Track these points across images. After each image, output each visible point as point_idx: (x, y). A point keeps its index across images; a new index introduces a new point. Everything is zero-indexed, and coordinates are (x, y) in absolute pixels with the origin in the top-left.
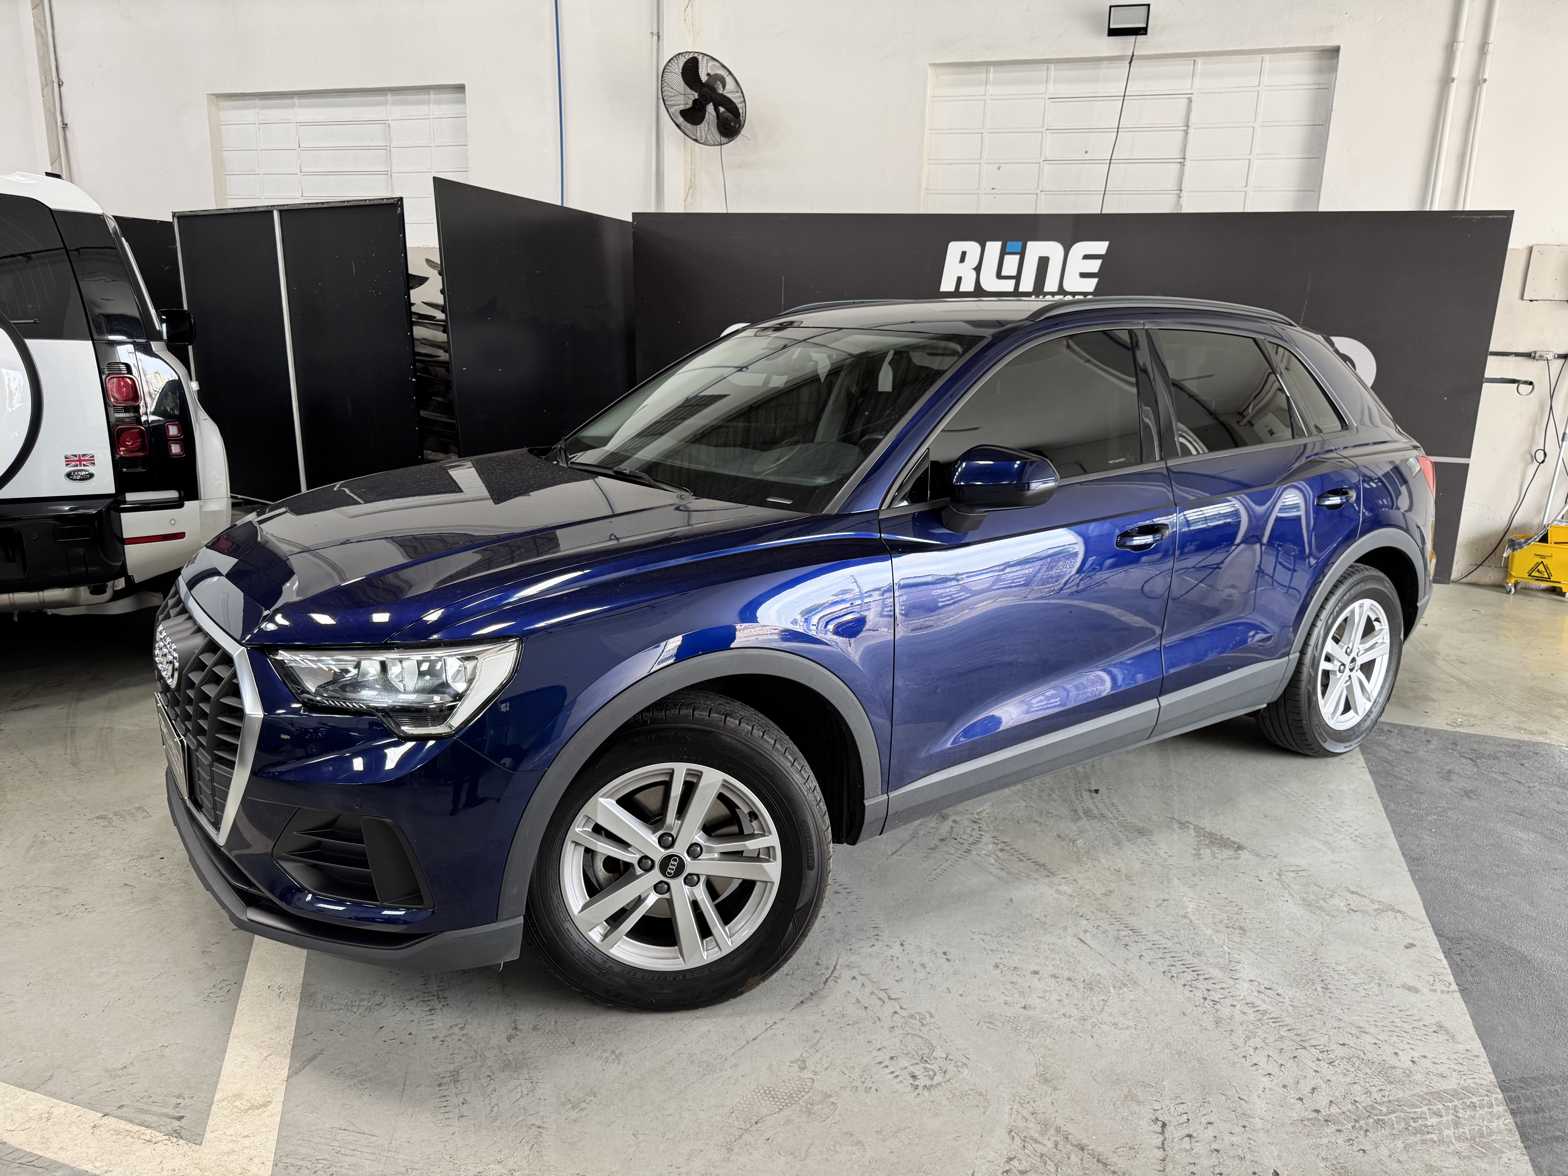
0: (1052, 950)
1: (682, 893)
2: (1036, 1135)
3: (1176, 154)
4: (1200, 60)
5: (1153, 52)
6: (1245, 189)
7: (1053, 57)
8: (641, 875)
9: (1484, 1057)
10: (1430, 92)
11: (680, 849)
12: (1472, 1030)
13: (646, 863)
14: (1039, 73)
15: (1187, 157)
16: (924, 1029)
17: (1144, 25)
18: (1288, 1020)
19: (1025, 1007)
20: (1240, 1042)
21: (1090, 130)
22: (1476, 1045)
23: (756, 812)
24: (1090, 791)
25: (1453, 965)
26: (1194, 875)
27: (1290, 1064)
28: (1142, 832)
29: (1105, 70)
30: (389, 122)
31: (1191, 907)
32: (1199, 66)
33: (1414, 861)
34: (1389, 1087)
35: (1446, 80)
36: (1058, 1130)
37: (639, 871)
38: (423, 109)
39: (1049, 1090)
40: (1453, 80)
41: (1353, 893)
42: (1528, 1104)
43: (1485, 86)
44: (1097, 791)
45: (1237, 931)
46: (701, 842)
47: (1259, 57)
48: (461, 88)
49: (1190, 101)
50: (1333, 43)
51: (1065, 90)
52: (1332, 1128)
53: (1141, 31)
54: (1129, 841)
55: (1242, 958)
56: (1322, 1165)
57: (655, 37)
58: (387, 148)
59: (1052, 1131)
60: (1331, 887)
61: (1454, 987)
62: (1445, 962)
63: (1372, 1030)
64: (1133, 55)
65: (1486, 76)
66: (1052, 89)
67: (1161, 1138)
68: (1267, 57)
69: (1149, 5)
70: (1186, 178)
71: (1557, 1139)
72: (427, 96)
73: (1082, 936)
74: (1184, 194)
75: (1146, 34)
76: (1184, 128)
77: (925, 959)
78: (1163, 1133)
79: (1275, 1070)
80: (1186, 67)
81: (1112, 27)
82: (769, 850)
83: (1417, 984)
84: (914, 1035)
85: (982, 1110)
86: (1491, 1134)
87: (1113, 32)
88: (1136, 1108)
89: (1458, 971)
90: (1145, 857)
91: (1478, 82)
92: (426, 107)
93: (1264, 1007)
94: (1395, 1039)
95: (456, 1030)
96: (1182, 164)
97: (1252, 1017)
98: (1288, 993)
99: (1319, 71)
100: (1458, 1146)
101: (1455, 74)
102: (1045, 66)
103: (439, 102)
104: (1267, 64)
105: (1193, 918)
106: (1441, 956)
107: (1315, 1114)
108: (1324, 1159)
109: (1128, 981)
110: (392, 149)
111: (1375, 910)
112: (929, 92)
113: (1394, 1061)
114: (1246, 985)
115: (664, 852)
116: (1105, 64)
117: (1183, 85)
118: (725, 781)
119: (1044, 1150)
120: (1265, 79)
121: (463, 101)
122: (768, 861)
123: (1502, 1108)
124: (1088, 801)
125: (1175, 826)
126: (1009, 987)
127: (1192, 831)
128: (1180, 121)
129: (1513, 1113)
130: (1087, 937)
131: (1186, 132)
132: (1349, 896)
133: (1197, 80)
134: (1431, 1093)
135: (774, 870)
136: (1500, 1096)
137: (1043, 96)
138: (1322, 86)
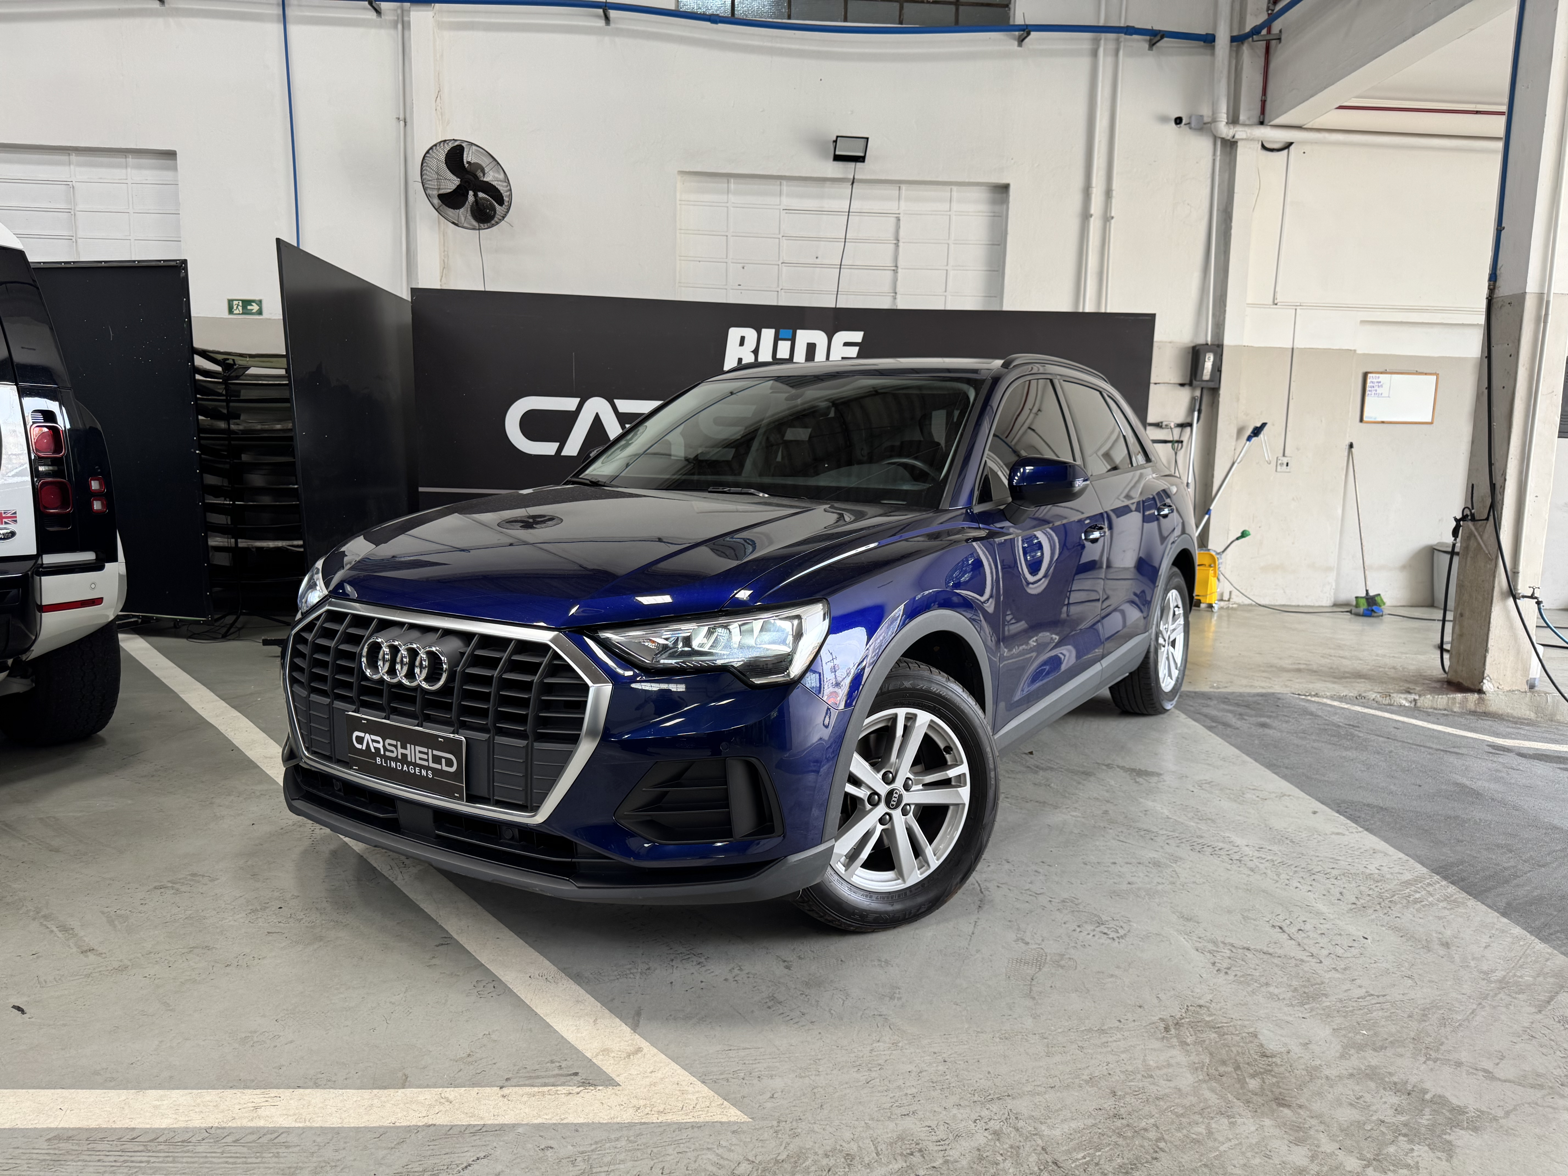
0: (1110, 849)
1: (900, 822)
2: (1215, 949)
3: (889, 263)
4: (903, 187)
5: (868, 177)
6: (945, 294)
7: (787, 174)
8: (871, 810)
9: (1412, 861)
10: (1074, 224)
11: (899, 784)
12: (1392, 849)
13: (874, 799)
14: (774, 187)
15: (899, 265)
16: (1081, 907)
17: (862, 154)
18: (1290, 862)
19: (1129, 883)
20: (1276, 878)
21: (819, 239)
22: (1401, 855)
23: (952, 746)
24: (1025, 754)
25: (1348, 818)
26: (1147, 794)
27: (1314, 883)
28: (1087, 774)
29: (829, 189)
30: (74, 183)
31: (1166, 812)
32: (904, 192)
33: (1271, 766)
34: (1379, 884)
35: (1086, 216)
36: (1223, 943)
37: (868, 807)
38: (118, 173)
39: (1196, 924)
40: (1091, 216)
41: (1253, 789)
42: (1456, 878)
43: (1113, 221)
44: (1031, 753)
45: (1209, 821)
46: (912, 777)
47: (948, 188)
48: (171, 155)
49: (898, 219)
50: (1004, 181)
51: (795, 203)
52: (1370, 911)
53: (861, 159)
54: (1084, 780)
55: (1227, 835)
56: (1384, 929)
57: (402, 123)
58: (71, 212)
59: (1221, 945)
60: (1238, 789)
61: (1361, 829)
62: (1342, 817)
63: (1340, 858)
64: (854, 178)
65: (1113, 214)
66: (786, 202)
67: (1286, 935)
68: (955, 188)
69: (867, 139)
70: (899, 283)
71: (1485, 891)
72: (124, 160)
73: (1118, 838)
74: (898, 296)
75: (864, 161)
76: (895, 242)
77: (1035, 868)
78: (1284, 932)
79: (1310, 888)
80: (893, 191)
81: (837, 153)
82: (960, 778)
83: (1340, 831)
84: (1077, 911)
85: (1168, 942)
86: (1452, 896)
87: (837, 158)
88: (1255, 922)
89: (1354, 819)
90: (1105, 788)
91: (1107, 218)
92: (124, 171)
93: (1269, 858)
94: (1357, 860)
95: (736, 971)
96: (895, 271)
97: (1267, 864)
98: (1275, 848)
99: (994, 202)
100: (1441, 904)
101: (1092, 211)
102: (778, 182)
103: (139, 167)
104: (955, 194)
105: (1174, 818)
106: (1337, 815)
107: (1354, 906)
108: (1382, 926)
109: (1176, 859)
110: (77, 213)
111: (1276, 797)
112: (678, 197)
113: (1368, 871)
114: (1246, 848)
115: (889, 788)
116: (828, 184)
117: (891, 206)
118: (932, 721)
119: (1228, 955)
120: (955, 207)
121: (175, 169)
122: (961, 787)
123: (1444, 883)
124: (1031, 761)
125: (1104, 767)
126: (1106, 873)
127: (1118, 769)
128: (890, 235)
129: (1453, 883)
130: (1122, 838)
131: (897, 245)
132: (1253, 792)
133: (902, 203)
134: (1403, 883)
135: (964, 793)
136: (1438, 877)
137: (778, 207)
138: (997, 214)
